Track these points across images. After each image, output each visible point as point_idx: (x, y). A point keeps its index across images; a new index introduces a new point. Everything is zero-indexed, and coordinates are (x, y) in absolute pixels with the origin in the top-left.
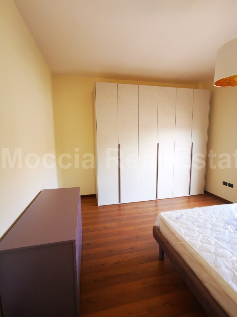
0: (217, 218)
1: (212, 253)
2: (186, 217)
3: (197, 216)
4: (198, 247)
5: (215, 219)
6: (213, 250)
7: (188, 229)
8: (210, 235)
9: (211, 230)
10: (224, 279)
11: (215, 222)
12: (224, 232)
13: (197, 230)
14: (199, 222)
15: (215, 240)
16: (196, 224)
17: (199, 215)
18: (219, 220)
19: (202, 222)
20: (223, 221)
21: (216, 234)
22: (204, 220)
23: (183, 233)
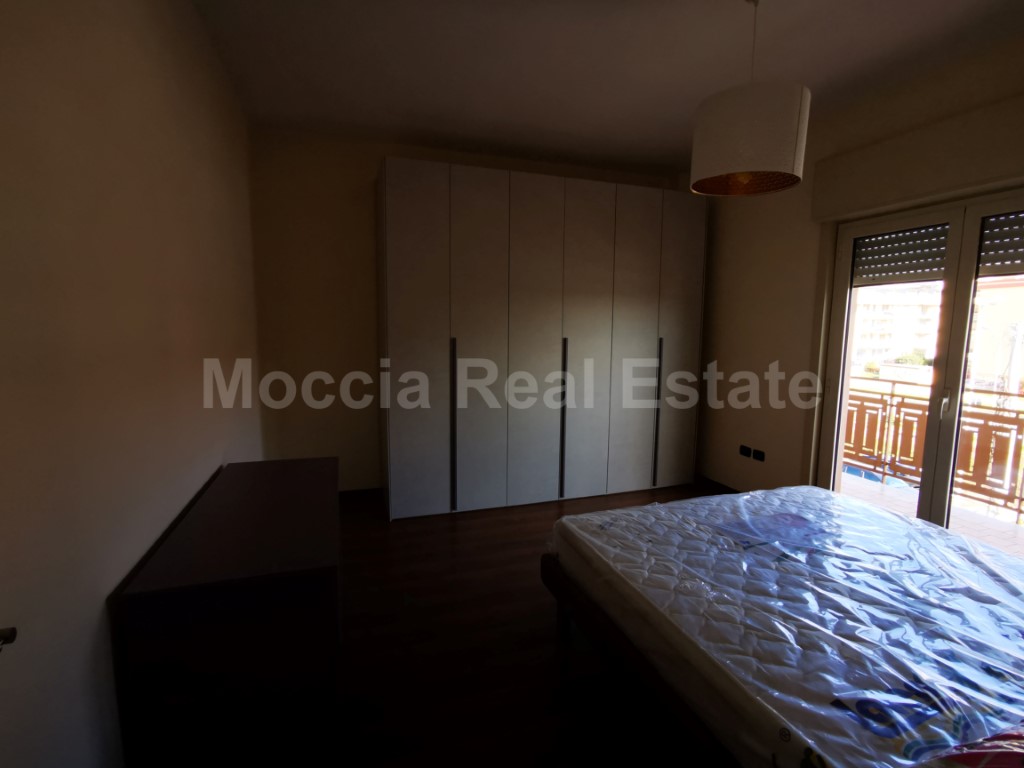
0: (698, 523)
1: (669, 589)
2: (624, 523)
3: (653, 520)
4: (641, 581)
5: (695, 525)
6: (673, 583)
7: (625, 547)
8: (675, 557)
9: (679, 547)
10: (684, 631)
11: (693, 531)
12: (707, 551)
13: (645, 549)
14: (655, 533)
15: (682, 565)
16: (647, 536)
17: (657, 519)
18: (701, 527)
19: (661, 533)
20: (710, 530)
21: (689, 553)
22: (666, 529)
23: (612, 556)
